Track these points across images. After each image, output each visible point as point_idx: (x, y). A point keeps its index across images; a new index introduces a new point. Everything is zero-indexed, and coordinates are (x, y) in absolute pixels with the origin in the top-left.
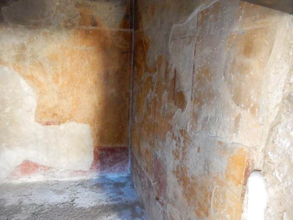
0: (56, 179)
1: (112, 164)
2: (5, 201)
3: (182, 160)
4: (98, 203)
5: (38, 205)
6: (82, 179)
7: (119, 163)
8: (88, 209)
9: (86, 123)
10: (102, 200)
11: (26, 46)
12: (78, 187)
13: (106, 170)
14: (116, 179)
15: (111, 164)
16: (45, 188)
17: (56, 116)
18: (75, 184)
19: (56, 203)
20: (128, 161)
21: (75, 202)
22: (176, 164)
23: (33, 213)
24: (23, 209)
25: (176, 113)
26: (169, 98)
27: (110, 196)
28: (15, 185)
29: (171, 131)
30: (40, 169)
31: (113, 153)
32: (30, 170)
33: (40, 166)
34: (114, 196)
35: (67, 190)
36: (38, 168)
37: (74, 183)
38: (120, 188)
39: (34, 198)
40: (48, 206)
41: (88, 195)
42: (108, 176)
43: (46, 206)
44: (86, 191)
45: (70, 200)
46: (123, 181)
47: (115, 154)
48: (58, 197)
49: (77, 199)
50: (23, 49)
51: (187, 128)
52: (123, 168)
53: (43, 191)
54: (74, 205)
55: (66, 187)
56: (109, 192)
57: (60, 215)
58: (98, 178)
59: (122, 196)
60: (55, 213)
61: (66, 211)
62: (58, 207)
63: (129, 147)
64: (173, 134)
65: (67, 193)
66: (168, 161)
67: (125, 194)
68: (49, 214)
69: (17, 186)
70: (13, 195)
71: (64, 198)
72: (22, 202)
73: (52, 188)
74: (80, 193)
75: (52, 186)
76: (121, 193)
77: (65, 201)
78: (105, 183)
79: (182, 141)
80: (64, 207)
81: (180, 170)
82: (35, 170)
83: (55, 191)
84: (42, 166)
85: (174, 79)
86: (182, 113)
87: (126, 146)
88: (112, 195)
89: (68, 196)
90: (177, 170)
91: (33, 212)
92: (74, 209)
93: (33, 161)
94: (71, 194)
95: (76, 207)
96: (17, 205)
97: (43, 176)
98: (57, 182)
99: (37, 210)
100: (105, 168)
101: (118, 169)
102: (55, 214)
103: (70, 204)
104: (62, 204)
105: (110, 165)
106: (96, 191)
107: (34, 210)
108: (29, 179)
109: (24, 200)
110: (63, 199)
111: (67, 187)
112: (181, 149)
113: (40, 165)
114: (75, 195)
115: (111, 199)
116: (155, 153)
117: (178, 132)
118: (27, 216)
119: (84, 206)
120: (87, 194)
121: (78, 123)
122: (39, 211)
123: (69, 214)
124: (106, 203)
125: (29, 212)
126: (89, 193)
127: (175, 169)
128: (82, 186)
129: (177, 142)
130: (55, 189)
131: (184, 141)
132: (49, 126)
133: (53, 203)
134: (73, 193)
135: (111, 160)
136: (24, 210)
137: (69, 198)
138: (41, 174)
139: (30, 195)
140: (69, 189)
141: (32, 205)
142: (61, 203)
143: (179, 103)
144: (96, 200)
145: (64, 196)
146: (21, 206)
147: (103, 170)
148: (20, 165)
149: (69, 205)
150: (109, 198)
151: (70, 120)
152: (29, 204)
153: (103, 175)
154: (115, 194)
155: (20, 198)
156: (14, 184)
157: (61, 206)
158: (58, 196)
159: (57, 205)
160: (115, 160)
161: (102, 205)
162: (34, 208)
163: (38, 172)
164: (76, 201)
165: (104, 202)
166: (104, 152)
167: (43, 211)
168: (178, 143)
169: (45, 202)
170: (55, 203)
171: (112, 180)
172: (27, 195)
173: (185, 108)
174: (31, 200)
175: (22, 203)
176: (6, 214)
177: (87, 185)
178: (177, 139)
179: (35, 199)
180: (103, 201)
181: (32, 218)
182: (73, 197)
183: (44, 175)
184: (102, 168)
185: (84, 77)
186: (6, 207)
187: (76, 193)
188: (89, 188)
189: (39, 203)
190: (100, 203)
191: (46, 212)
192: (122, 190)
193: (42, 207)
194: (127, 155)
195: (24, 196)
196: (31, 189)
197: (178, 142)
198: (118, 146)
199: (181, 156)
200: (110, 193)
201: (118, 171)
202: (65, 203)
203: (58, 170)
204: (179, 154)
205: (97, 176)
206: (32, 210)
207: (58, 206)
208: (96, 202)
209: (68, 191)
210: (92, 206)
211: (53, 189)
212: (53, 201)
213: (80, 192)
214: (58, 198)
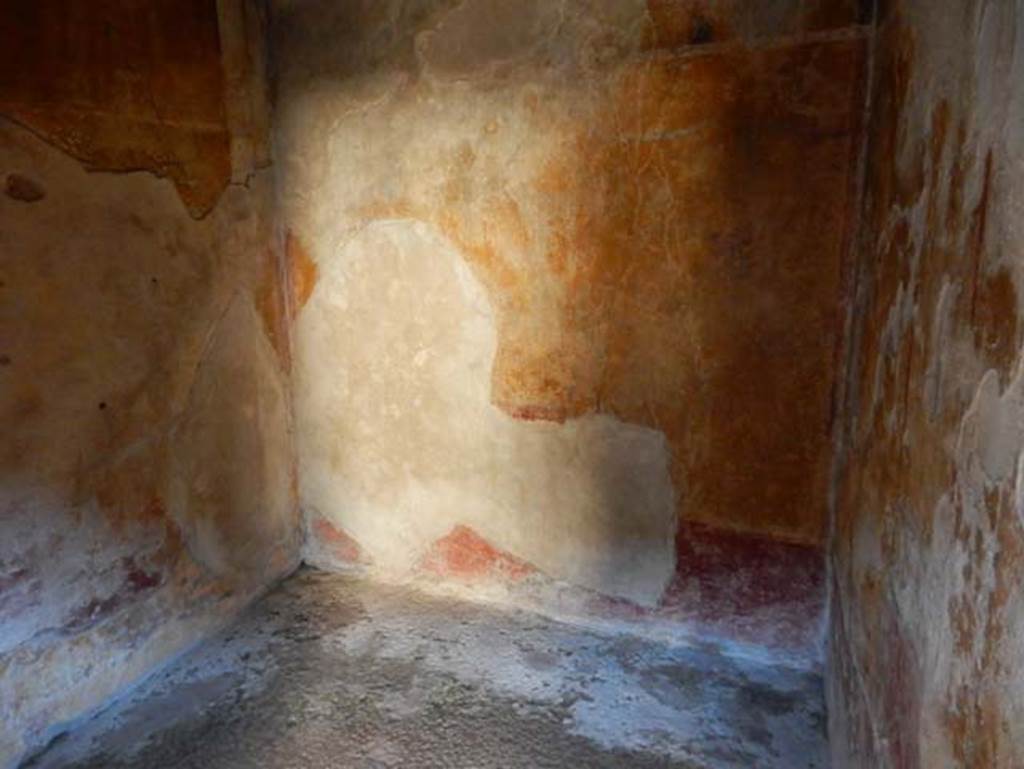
0: (543, 612)
1: (746, 604)
2: (385, 641)
3: (984, 667)
4: (653, 745)
5: (459, 683)
6: (627, 634)
7: (778, 605)
8: (607, 752)
9: (653, 426)
10: (672, 737)
11: (474, 152)
12: (606, 660)
13: (720, 622)
14: (760, 672)
15: (742, 604)
16: (502, 633)
17: (555, 389)
18: (597, 647)
19: (514, 693)
20: (819, 607)
21: (575, 710)
22: (959, 681)
23: (437, 706)
24: (416, 680)
25: (978, 394)
26: (955, 315)
27: (707, 731)
28: (427, 599)
29: (952, 494)
30: (498, 563)
31: (755, 562)
32: (470, 561)
33: (500, 555)
34: (724, 738)
35: (565, 661)
36: (494, 560)
37: (597, 642)
38: (764, 714)
39: (460, 654)
40: (487, 696)
41: (628, 702)
42: (726, 649)
43: (480, 695)
44: (625, 683)
45: (561, 700)
46: (783, 687)
47: (760, 565)
48: (528, 676)
49: (584, 703)
50: (465, 161)
51: (1013, 486)
52: (794, 632)
53: (491, 639)
54: (566, 721)
55: (563, 648)
56: (711, 715)
57: (510, 741)
58: (689, 648)
59: (762, 749)
60: (498, 730)
61: (531, 732)
62: (513, 711)
63: (828, 548)
64: (959, 510)
65: (559, 671)
66: (932, 651)
67: (774, 745)
68: (477, 725)
69: (431, 603)
70: (411, 628)
71: (546, 685)
72: (421, 658)
73: (522, 639)
74: (603, 681)
75: (526, 629)
76: (760, 736)
77: (542, 697)
78: (710, 674)
79: (990, 555)
80: (533, 717)
81: (972, 721)
82: (484, 563)
83: (526, 650)
84: (503, 555)
85: (981, 210)
86: (1002, 392)
87: (814, 541)
88: (718, 729)
89: (560, 681)
90: (958, 713)
91: (438, 700)
92: (562, 736)
93: (483, 534)
94: (570, 678)
95: (571, 732)
96: (407, 662)
97: (506, 592)
98: (543, 623)
99: (450, 700)
100: (717, 614)
101: (770, 631)
102: (495, 734)
103: (555, 714)
104: (532, 703)
105: (739, 607)
106: (661, 693)
107: (445, 695)
108: (469, 590)
109: (431, 655)
110: (542, 689)
111: (569, 650)
112: (982, 600)
113: (501, 552)
114: (583, 684)
115: (710, 746)
116: (893, 594)
117: (976, 506)
118: (416, 708)
119: (598, 737)
120: (626, 694)
121: (624, 421)
122: (453, 704)
123: (538, 748)
124: (684, 756)
125: (427, 698)
126: (633, 696)
127: (953, 708)
128: (618, 661)
129: (970, 556)
130: (528, 645)
131: (997, 557)
132: (529, 422)
133: (503, 692)
134: (580, 674)
135: (745, 589)
136: (418, 686)
137: (559, 691)
138: (500, 582)
139: (452, 642)
140: (574, 657)
141: (444, 675)
142: (530, 698)
143: (992, 338)
144: (648, 730)
145: (547, 676)
146: (414, 672)
147: (709, 621)
148: (446, 539)
149: (550, 714)
150: (701, 737)
151: (595, 408)
152: (437, 669)
153: (710, 639)
154: (730, 732)
155: (425, 642)
156: (425, 596)
157: (523, 712)
158: (527, 671)
159: (512, 702)
160: (762, 593)
161: (662, 759)
162: (446, 688)
163: (492, 572)
164: (580, 709)
165: (675, 747)
166: (717, 550)
167: (467, 708)
168: (974, 566)
169: (483, 680)
170: (509, 691)
171: (743, 667)
172: (445, 641)
173: (1014, 363)
174: (447, 661)
175: (421, 661)
176: (367, 682)
177: (636, 661)
178: (972, 540)
179: (460, 659)
180: (673, 742)
181: (426, 719)
182: (573, 690)
183: (510, 588)
184: (704, 611)
185: (653, 248)
186: (377, 661)
187: (588, 677)
188: (642, 673)
189: (465, 675)
190: (659, 747)
191: (471, 714)
192: (772, 723)
193: (468, 693)
194: (815, 580)
195: (439, 640)
196: (464, 623)
197: (974, 556)
198: (775, 534)
199: (979, 645)
200: (711, 721)
201: (772, 641)
202: (541, 704)
203: (552, 580)
204: (972, 627)
205: (684, 638)
206: (439, 692)
207: (516, 705)
208: (646, 737)
209: (567, 665)
210: (624, 748)
211: (524, 644)
212: (505, 685)
213: (604, 678)
214: (526, 679)
